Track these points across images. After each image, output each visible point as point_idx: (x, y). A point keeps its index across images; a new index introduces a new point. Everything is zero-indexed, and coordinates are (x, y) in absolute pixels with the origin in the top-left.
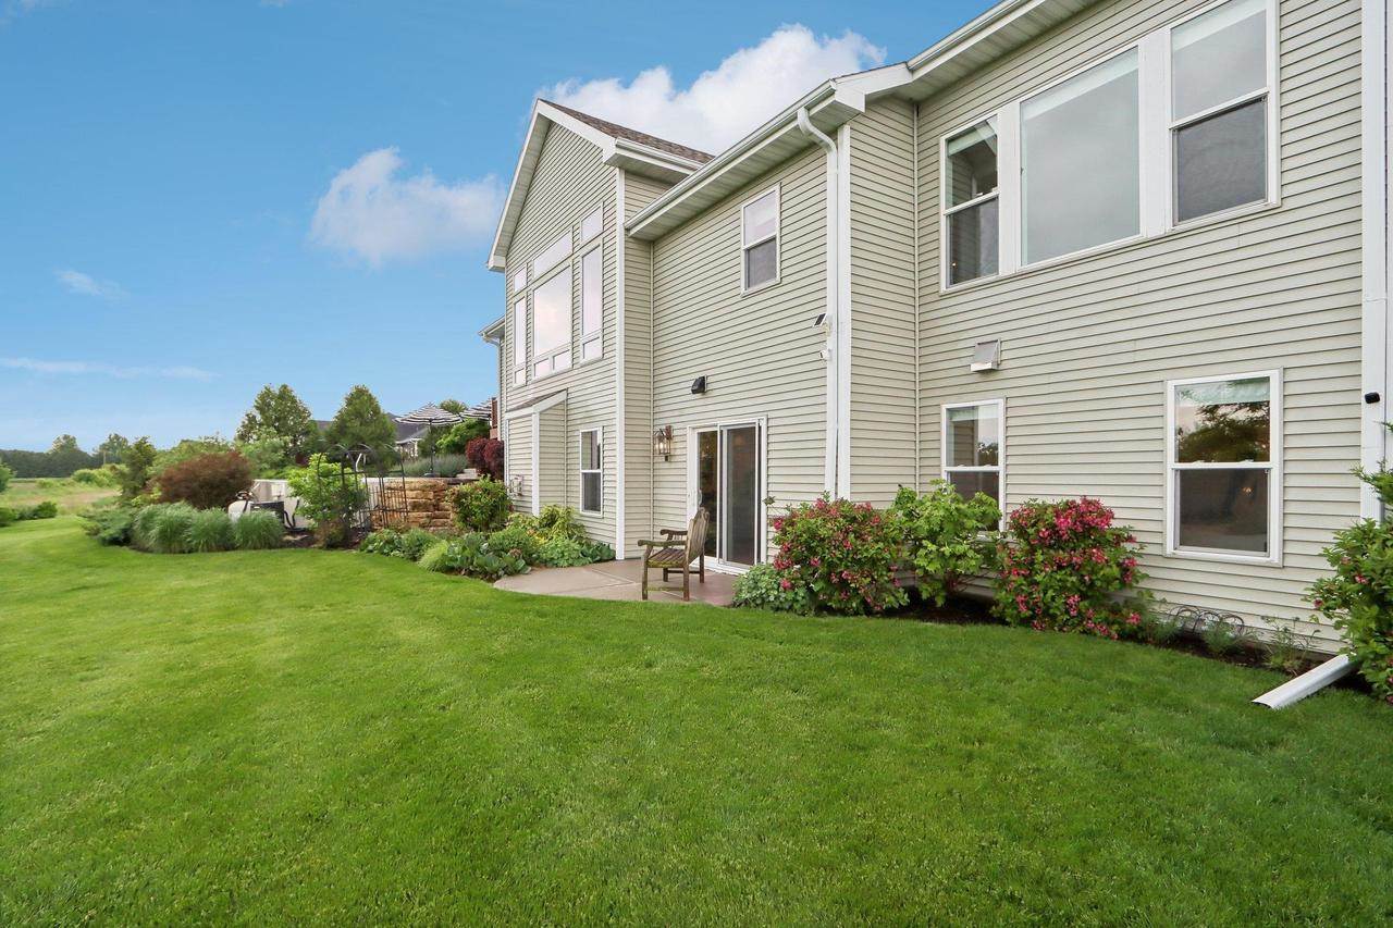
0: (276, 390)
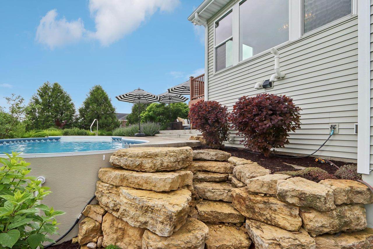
0: (51, 86)
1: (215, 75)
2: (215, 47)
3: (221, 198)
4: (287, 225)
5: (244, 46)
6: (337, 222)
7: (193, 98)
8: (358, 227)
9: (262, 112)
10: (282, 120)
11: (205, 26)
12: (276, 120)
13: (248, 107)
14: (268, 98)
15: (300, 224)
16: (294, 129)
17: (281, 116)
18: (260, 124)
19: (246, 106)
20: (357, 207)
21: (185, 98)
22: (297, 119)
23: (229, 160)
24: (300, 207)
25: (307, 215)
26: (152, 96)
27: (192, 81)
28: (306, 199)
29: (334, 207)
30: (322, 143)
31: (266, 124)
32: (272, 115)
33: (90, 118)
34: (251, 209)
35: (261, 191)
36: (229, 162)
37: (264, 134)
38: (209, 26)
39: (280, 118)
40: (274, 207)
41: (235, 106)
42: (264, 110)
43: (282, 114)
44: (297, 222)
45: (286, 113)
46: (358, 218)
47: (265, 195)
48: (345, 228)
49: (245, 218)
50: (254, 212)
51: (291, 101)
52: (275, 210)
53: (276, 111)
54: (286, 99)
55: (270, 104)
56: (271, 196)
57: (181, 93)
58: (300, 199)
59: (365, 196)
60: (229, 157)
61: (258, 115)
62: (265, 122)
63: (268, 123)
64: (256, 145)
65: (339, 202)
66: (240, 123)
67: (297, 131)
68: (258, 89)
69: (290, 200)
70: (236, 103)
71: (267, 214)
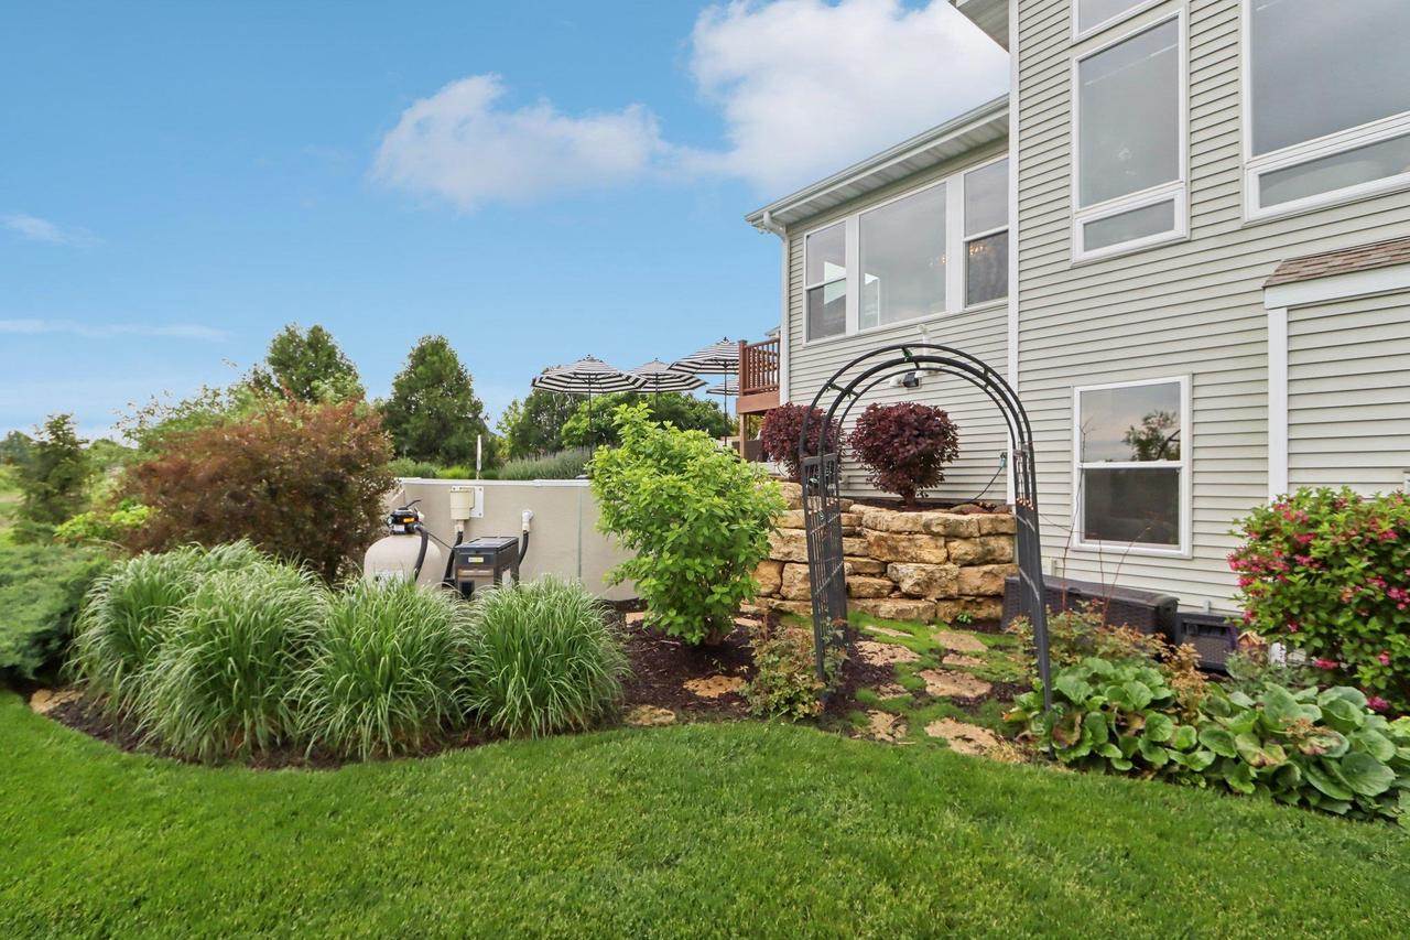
1: (806, 348)
2: (805, 288)
3: (851, 550)
4: (933, 559)
5: (867, 275)
6: (980, 549)
7: (747, 390)
8: (1002, 558)
9: (904, 431)
10: (932, 444)
11: (783, 238)
12: (924, 445)
13: (882, 423)
14: (912, 411)
15: (945, 555)
16: (949, 459)
17: (930, 438)
18: (901, 450)
19: (879, 421)
20: (1003, 538)
21: (698, 380)
22: (954, 443)
23: (852, 508)
24: (945, 536)
25: (952, 544)
26: (620, 376)
27: (744, 350)
28: (950, 525)
29: (977, 534)
30: (989, 480)
31: (909, 451)
32: (917, 436)
33: (420, 432)
34: (893, 550)
35: (905, 528)
36: (852, 512)
37: (907, 465)
38: (792, 238)
39: (929, 441)
40: (919, 542)
41: (859, 420)
42: (906, 428)
43: (933, 435)
44: (942, 554)
45: (939, 434)
46: (1003, 548)
47: (910, 533)
48: (989, 558)
49: (886, 563)
50: (897, 553)
51: (944, 415)
52: (921, 546)
53: (923, 431)
54: (939, 413)
55: (916, 421)
56: (916, 533)
57: (694, 370)
58: (945, 527)
59: (1009, 525)
60: (850, 505)
61: (896, 436)
62: (908, 447)
63: (912, 449)
64: (894, 483)
65: (984, 532)
66: (868, 449)
67: (955, 463)
68: (894, 387)
69: (935, 529)
70: (862, 414)
71: (913, 552)
